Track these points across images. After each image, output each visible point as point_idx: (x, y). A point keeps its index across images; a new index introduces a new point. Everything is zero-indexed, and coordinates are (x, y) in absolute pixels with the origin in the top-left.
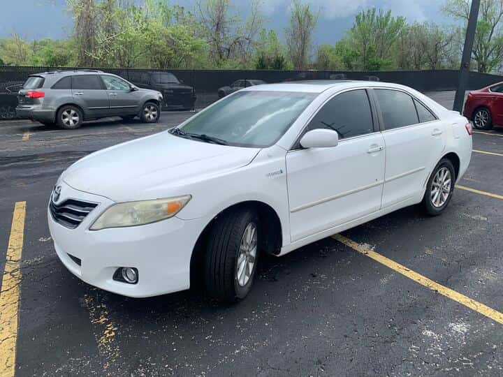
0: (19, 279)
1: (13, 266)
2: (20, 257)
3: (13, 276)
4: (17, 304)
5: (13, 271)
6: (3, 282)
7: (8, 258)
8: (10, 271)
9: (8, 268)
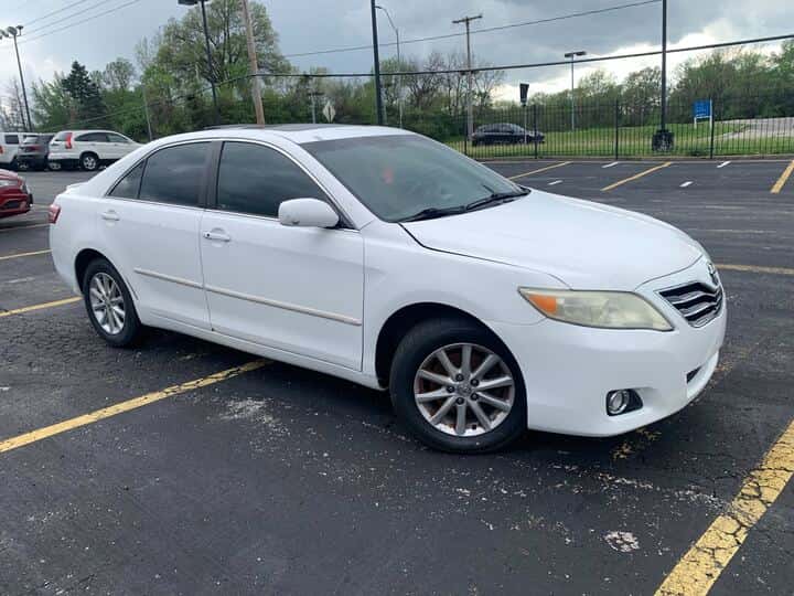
0: (753, 477)
1: (746, 509)
2: (719, 520)
3: (758, 489)
4: (782, 440)
5: (752, 497)
6: (781, 488)
7: (742, 537)
8: (757, 502)
9: (759, 510)
